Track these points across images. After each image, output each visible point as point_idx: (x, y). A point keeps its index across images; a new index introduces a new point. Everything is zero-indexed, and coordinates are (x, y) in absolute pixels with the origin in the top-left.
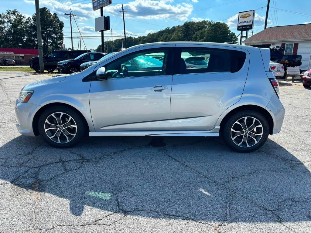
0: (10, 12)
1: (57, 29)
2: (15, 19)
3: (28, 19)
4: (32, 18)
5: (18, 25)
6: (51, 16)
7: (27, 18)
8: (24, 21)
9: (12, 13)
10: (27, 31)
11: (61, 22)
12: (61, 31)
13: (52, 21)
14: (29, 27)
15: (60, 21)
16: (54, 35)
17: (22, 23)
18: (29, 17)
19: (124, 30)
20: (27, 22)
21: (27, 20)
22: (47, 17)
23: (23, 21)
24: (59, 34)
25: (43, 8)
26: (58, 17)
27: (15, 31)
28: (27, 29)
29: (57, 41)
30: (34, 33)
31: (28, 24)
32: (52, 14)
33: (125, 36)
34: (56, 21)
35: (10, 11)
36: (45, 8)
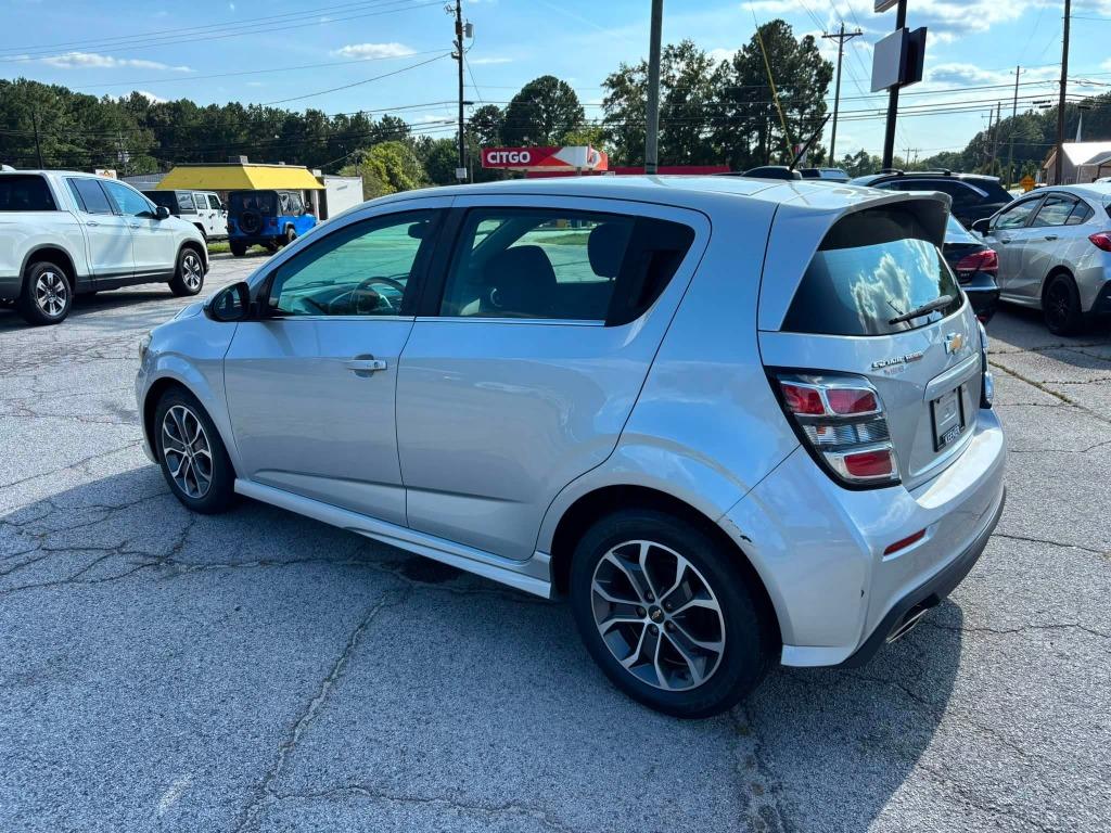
0: (671, 52)
1: (810, 89)
2: (684, 72)
3: (722, 66)
4: (734, 64)
5: (688, 91)
6: (796, 47)
7: (717, 64)
8: (709, 77)
9: (676, 56)
10: (713, 106)
11: (825, 63)
12: (821, 97)
13: (793, 65)
14: (719, 94)
15: (821, 60)
16: (795, 115)
17: (700, 81)
18: (725, 61)
19: (1059, 70)
20: (716, 78)
21: (717, 70)
22: (781, 52)
23: (704, 77)
24: (814, 107)
25: (770, 24)
26: (816, 49)
27: (676, 112)
28: (716, 99)
29: (801, 134)
30: (734, 111)
31: (719, 85)
32: (799, 38)
33: (1063, 94)
34: (808, 64)
35: (671, 47)
36: (777, 21)
